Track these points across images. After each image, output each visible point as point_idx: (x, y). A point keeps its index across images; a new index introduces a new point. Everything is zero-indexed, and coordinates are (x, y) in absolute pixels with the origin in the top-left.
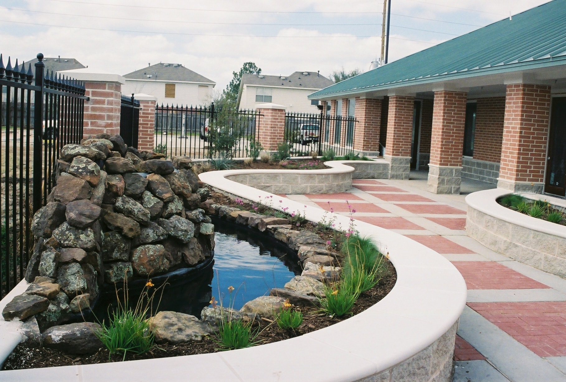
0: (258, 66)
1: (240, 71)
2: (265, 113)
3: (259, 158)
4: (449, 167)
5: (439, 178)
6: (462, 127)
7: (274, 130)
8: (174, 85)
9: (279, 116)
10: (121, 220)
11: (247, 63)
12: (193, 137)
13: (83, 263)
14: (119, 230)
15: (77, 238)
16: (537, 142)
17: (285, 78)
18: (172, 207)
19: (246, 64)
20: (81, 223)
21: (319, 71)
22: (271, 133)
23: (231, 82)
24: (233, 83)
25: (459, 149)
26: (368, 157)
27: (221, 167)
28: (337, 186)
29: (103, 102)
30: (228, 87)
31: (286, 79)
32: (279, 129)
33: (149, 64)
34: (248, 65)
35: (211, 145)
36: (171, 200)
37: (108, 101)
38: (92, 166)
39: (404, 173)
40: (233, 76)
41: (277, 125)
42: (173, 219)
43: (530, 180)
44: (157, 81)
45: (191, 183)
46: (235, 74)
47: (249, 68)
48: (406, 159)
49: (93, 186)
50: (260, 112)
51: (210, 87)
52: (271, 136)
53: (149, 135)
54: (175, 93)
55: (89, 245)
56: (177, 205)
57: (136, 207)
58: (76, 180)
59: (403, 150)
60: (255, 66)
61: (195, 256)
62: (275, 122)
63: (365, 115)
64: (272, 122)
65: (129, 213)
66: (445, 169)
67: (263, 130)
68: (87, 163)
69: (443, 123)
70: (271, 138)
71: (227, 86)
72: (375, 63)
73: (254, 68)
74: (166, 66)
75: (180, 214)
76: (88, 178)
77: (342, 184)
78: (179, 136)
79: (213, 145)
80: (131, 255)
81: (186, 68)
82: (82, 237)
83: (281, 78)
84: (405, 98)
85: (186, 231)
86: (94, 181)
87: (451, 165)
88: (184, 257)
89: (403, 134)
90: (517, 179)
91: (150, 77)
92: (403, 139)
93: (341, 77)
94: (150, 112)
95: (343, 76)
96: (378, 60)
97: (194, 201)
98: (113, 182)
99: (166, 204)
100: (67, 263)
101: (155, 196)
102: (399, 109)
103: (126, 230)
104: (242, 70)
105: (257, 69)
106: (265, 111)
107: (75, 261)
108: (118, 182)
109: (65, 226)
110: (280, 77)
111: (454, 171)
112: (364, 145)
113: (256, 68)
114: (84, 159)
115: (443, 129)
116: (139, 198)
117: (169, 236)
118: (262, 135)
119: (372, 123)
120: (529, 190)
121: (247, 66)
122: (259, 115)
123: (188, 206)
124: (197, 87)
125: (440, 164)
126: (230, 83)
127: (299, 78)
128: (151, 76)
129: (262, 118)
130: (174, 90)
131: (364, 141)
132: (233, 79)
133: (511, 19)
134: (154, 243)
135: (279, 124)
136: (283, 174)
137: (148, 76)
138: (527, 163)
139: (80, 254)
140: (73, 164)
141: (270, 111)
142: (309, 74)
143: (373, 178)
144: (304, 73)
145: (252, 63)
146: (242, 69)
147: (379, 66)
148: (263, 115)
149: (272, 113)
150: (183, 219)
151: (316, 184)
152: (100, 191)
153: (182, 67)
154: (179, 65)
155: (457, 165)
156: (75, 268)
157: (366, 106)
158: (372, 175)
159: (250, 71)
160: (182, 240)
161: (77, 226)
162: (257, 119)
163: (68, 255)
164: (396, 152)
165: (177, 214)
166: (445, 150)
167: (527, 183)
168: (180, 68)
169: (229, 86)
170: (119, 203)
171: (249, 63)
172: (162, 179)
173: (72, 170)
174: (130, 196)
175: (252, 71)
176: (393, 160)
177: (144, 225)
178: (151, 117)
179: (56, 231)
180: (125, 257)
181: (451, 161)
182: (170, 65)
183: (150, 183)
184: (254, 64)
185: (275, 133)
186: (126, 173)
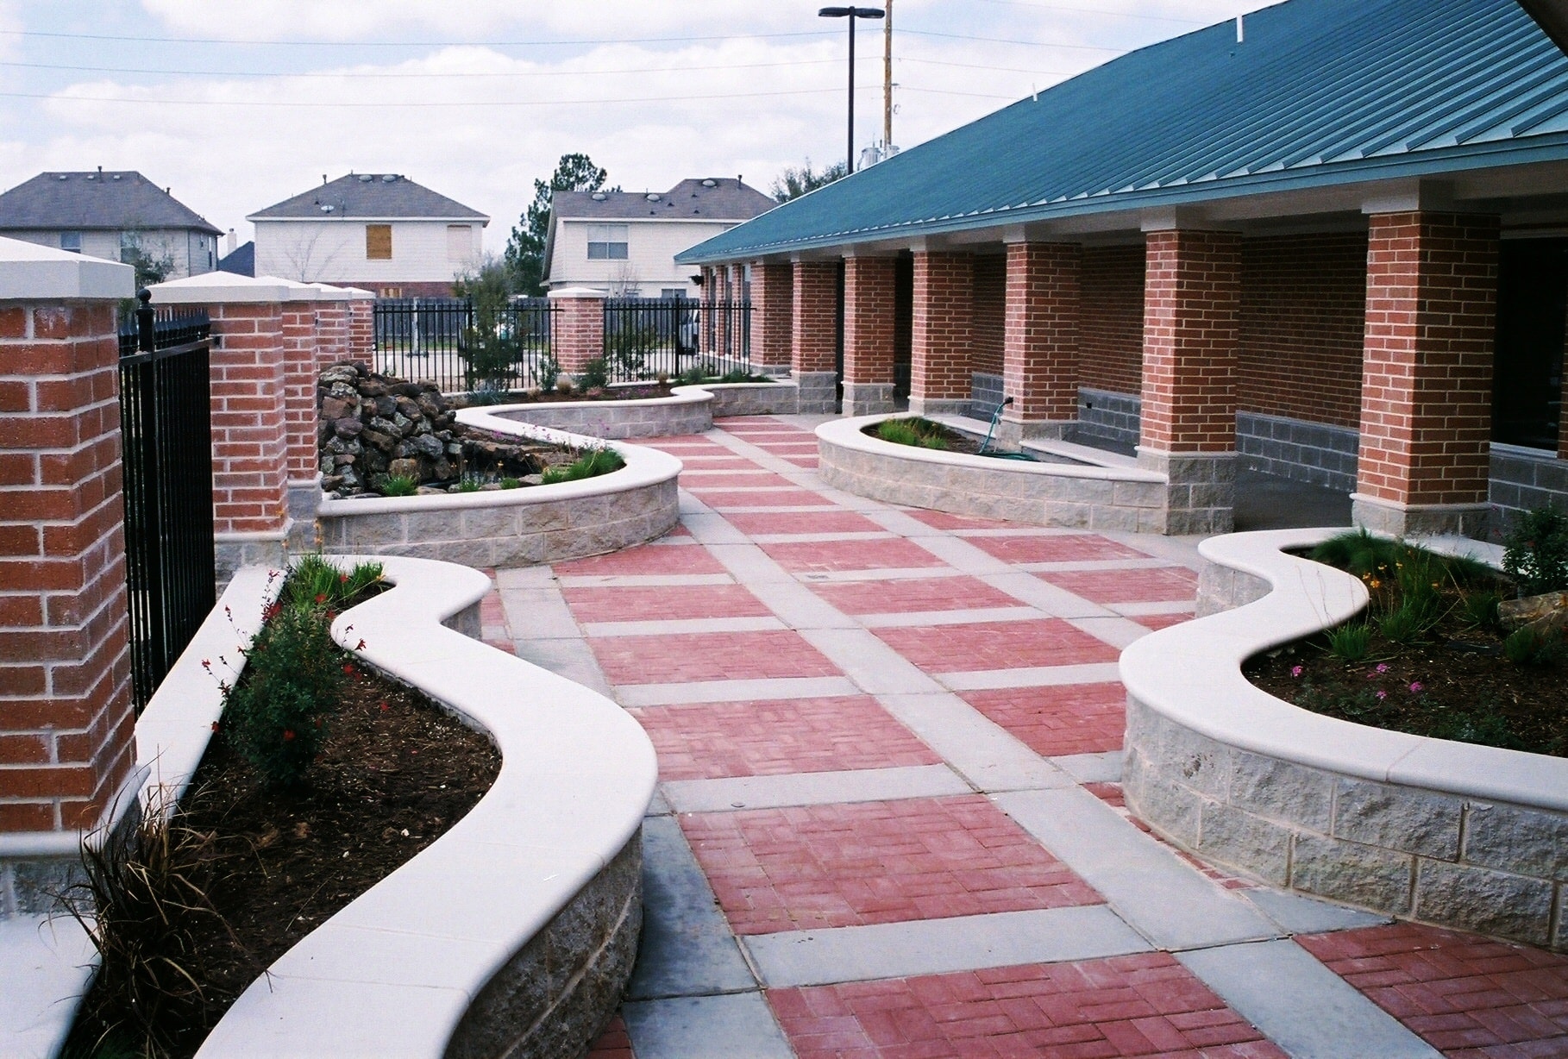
0: (598, 164)
1: (553, 177)
2: (565, 305)
3: (555, 388)
4: (872, 384)
5: (854, 404)
6: (891, 316)
7: (583, 336)
8: (387, 227)
9: (591, 311)
10: (377, 436)
11: (569, 157)
12: (447, 351)
13: (353, 465)
14: (376, 445)
15: (346, 447)
16: (956, 338)
17: (657, 197)
18: (420, 426)
19: (565, 159)
20: (348, 435)
21: (740, 177)
22: (578, 341)
23: (532, 205)
24: (537, 209)
25: (888, 354)
26: (770, 376)
27: (486, 402)
28: (678, 424)
29: (333, 324)
30: (523, 220)
31: (662, 197)
32: (592, 334)
33: (325, 177)
34: (571, 160)
35: (471, 369)
36: (420, 420)
37: (339, 322)
38: (350, 390)
39: (824, 402)
40: (535, 191)
41: (588, 326)
42: (423, 436)
43: (949, 396)
44: (346, 219)
45: (438, 405)
46: (540, 186)
47: (575, 167)
48: (827, 376)
49: (352, 407)
50: (556, 305)
51: (475, 228)
52: (578, 346)
53: (366, 356)
54: (393, 247)
55: (357, 452)
56: (425, 425)
57: (390, 425)
58: (338, 402)
59: (820, 360)
60: (590, 164)
61: (444, 472)
62: (585, 321)
63: (766, 297)
64: (578, 321)
65: (383, 431)
66: (863, 389)
67: (563, 336)
68: (345, 387)
69: (857, 310)
70: (578, 351)
71: (522, 216)
72: (871, 152)
73: (589, 169)
74: (366, 181)
75: (429, 433)
76: (348, 400)
77: (687, 422)
78: (407, 351)
79: (475, 369)
80: (387, 467)
81: (416, 185)
82: (350, 446)
83: (649, 197)
84: (818, 266)
85: (435, 447)
86: (353, 402)
87: (875, 381)
88: (434, 472)
89: (819, 331)
90: (927, 396)
91: (328, 211)
92: (819, 340)
93: (804, 184)
94: (365, 318)
95: (808, 180)
96: (877, 146)
97: (442, 421)
98: (366, 405)
99: (416, 422)
100: (342, 465)
101: (405, 416)
102: (808, 287)
103: (382, 445)
104: (556, 176)
105: (595, 173)
106: (565, 303)
107: (348, 464)
108: (370, 403)
109: (335, 438)
110: (647, 195)
111: (881, 391)
112: (765, 354)
113: (592, 169)
114: (342, 384)
115: (857, 321)
116: (391, 418)
117: (420, 452)
118: (563, 346)
119: (780, 310)
120: (948, 411)
121: (570, 165)
122: (556, 310)
123: (437, 427)
124: (443, 229)
125: (856, 381)
126: (530, 208)
127: (694, 196)
128: (331, 208)
129: (561, 315)
130: (389, 238)
131: (765, 345)
132: (535, 199)
133: (1035, 99)
134: (407, 457)
135: (591, 324)
136: (583, 408)
137: (325, 208)
138: (943, 370)
139: (351, 459)
140: (333, 389)
141: (575, 303)
142: (718, 183)
143: (769, 413)
144: (704, 183)
145: (581, 156)
146: (559, 171)
147: (882, 159)
148: (563, 310)
149: (578, 306)
150: (433, 438)
151: (641, 421)
152: (359, 410)
153: (406, 181)
154: (397, 178)
155: (886, 381)
156: (349, 468)
157: (765, 279)
158: (765, 407)
159: (577, 176)
160: (431, 456)
161: (345, 438)
162: (553, 318)
163: (342, 459)
164: (807, 364)
165: (425, 432)
166: (863, 356)
167: (945, 400)
168: (400, 184)
169: (526, 216)
170: (374, 422)
171: (574, 157)
172: (411, 401)
173: (333, 394)
174: (381, 416)
175: (583, 177)
176: (803, 380)
177: (397, 441)
178: (368, 327)
179: (329, 443)
180: (383, 468)
181: (874, 375)
182: (374, 178)
183: (399, 404)
184: (587, 158)
185: (585, 341)
186: (378, 395)
